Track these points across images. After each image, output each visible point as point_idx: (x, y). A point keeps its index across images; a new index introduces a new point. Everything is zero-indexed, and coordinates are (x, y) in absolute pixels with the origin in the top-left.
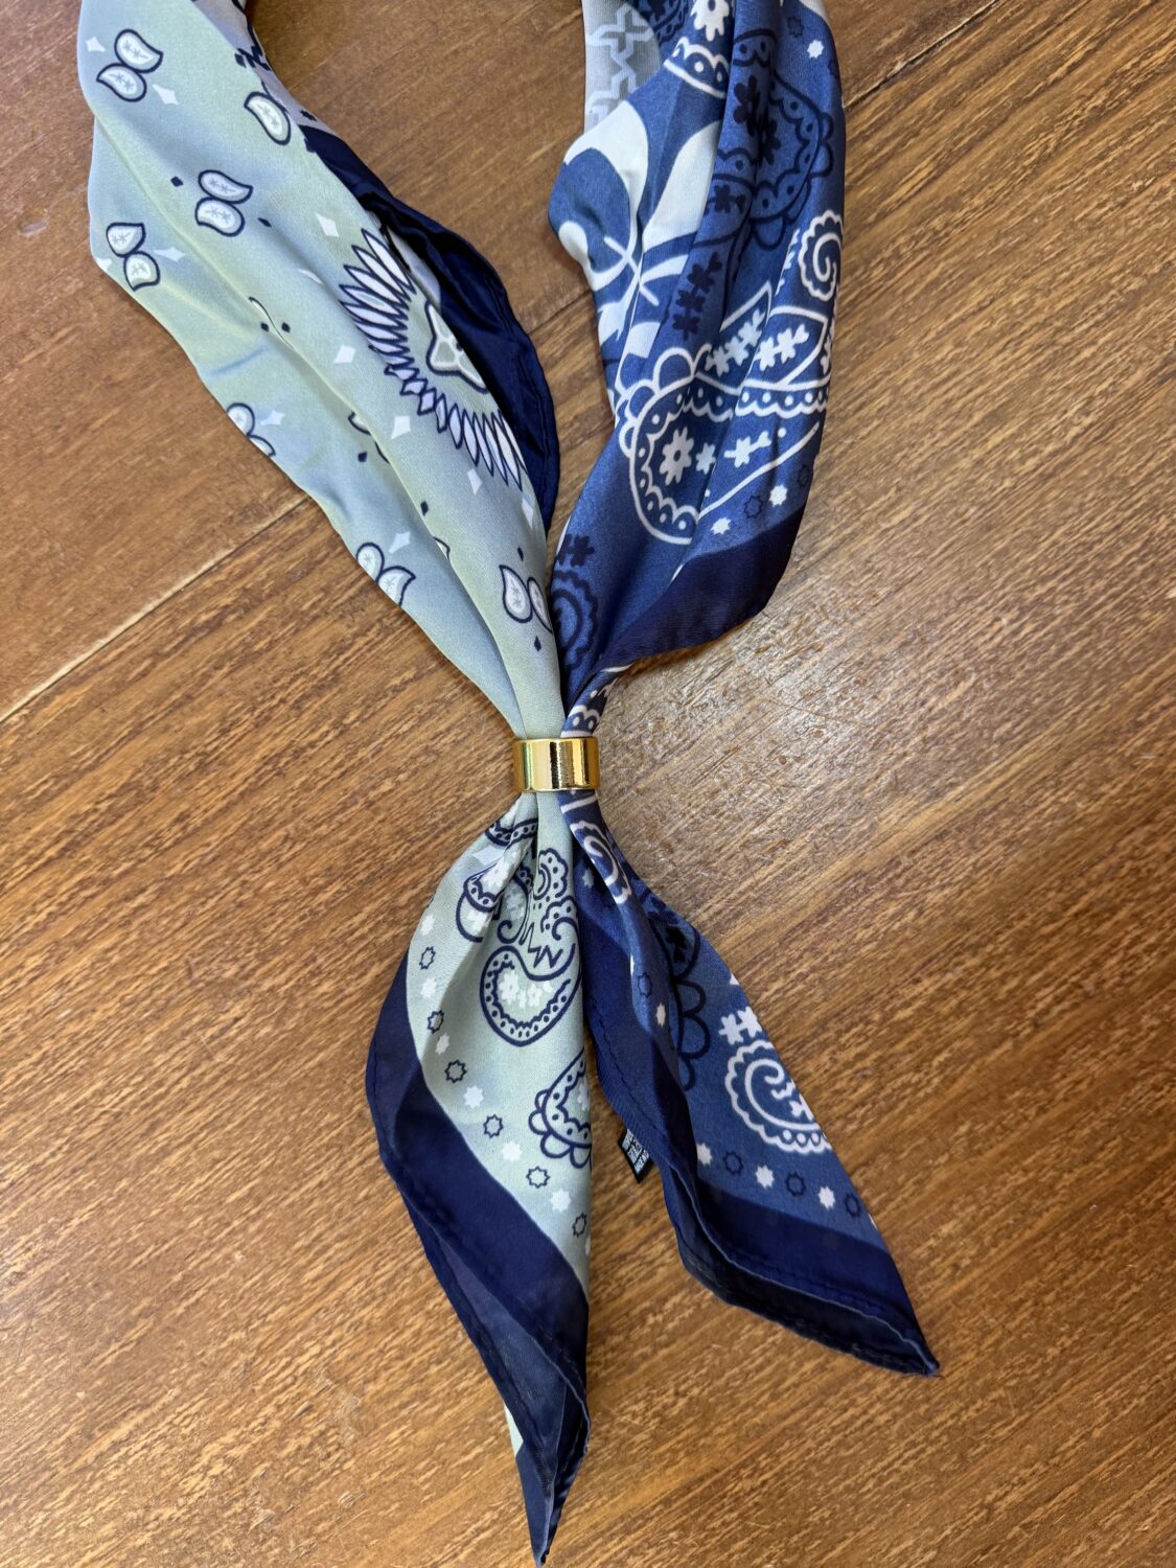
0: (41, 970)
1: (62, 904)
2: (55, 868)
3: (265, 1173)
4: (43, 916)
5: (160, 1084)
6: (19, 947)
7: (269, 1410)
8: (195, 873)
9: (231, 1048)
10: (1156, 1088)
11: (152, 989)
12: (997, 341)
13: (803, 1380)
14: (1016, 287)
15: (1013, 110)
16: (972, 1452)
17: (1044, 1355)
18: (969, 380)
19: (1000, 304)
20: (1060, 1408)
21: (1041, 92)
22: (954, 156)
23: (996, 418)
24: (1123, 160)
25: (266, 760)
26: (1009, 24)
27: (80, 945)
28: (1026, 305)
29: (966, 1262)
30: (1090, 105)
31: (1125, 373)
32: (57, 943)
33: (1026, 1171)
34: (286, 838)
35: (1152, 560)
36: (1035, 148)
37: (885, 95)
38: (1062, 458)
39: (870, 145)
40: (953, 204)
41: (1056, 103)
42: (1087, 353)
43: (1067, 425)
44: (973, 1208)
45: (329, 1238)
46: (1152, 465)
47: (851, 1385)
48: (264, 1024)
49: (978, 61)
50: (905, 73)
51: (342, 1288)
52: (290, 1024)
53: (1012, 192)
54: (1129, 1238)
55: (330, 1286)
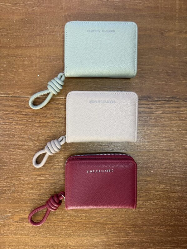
0: (14, 124)
1: (21, 120)
2: (23, 115)
3: (22, 161)
4: (18, 119)
5: (18, 144)
6: (14, 120)
7: (5, 184)
8: (37, 127)
9: (27, 146)
10: (113, 216)
11: (24, 135)
12: (154, 134)
13: (59, 218)
14: (160, 131)
15: (174, 113)
16: (70, 237)
17: (83, 233)
19: (158, 131)
20: (81, 239)
21: (178, 113)
22: (165, 113)
23: (148, 142)
24: (181, 126)
25: (52, 121)
26: (181, 104)
27: (20, 125)
28: (160, 133)
29: (83, 219)
30: (182, 118)
31: (164, 147)
32: (18, 123)
33: (95, 215)
34: (49, 130)
35: (152, 167)
36: (173, 118)
37: (163, 102)
38: (152, 151)
39: (158, 106)
40: (161, 118)
41: (179, 115)
42: (162, 142)
43: (155, 148)
44: (87, 215)
45: (23, 172)
46: (160, 158)
47: (63, 222)
48: (33, 146)
49: (175, 105)
50: (167, 101)
51: (21, 177)
52: (35, 148)
53: (168, 121)
54: (100, 228)
55: (20, 176)
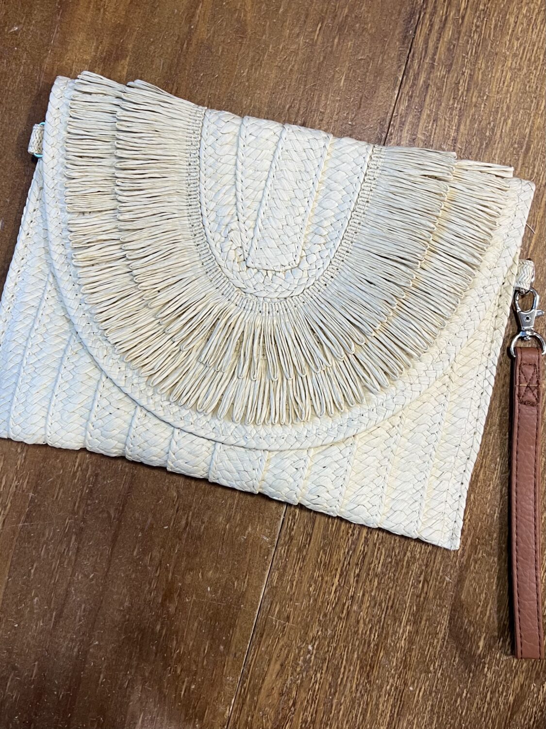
18: (530, 48)
